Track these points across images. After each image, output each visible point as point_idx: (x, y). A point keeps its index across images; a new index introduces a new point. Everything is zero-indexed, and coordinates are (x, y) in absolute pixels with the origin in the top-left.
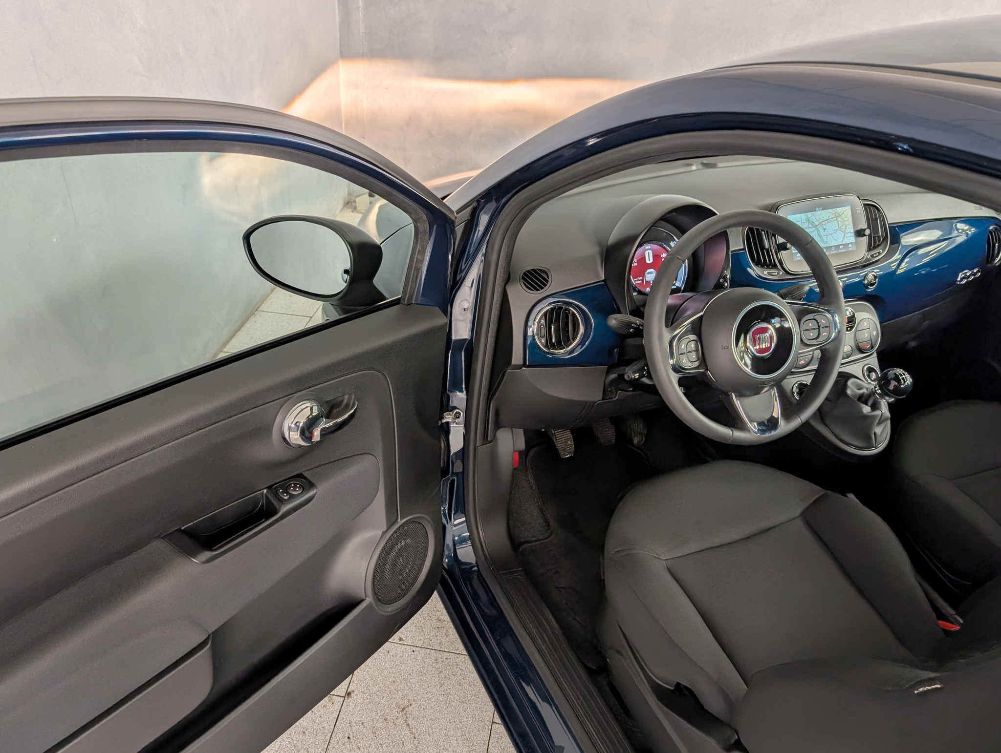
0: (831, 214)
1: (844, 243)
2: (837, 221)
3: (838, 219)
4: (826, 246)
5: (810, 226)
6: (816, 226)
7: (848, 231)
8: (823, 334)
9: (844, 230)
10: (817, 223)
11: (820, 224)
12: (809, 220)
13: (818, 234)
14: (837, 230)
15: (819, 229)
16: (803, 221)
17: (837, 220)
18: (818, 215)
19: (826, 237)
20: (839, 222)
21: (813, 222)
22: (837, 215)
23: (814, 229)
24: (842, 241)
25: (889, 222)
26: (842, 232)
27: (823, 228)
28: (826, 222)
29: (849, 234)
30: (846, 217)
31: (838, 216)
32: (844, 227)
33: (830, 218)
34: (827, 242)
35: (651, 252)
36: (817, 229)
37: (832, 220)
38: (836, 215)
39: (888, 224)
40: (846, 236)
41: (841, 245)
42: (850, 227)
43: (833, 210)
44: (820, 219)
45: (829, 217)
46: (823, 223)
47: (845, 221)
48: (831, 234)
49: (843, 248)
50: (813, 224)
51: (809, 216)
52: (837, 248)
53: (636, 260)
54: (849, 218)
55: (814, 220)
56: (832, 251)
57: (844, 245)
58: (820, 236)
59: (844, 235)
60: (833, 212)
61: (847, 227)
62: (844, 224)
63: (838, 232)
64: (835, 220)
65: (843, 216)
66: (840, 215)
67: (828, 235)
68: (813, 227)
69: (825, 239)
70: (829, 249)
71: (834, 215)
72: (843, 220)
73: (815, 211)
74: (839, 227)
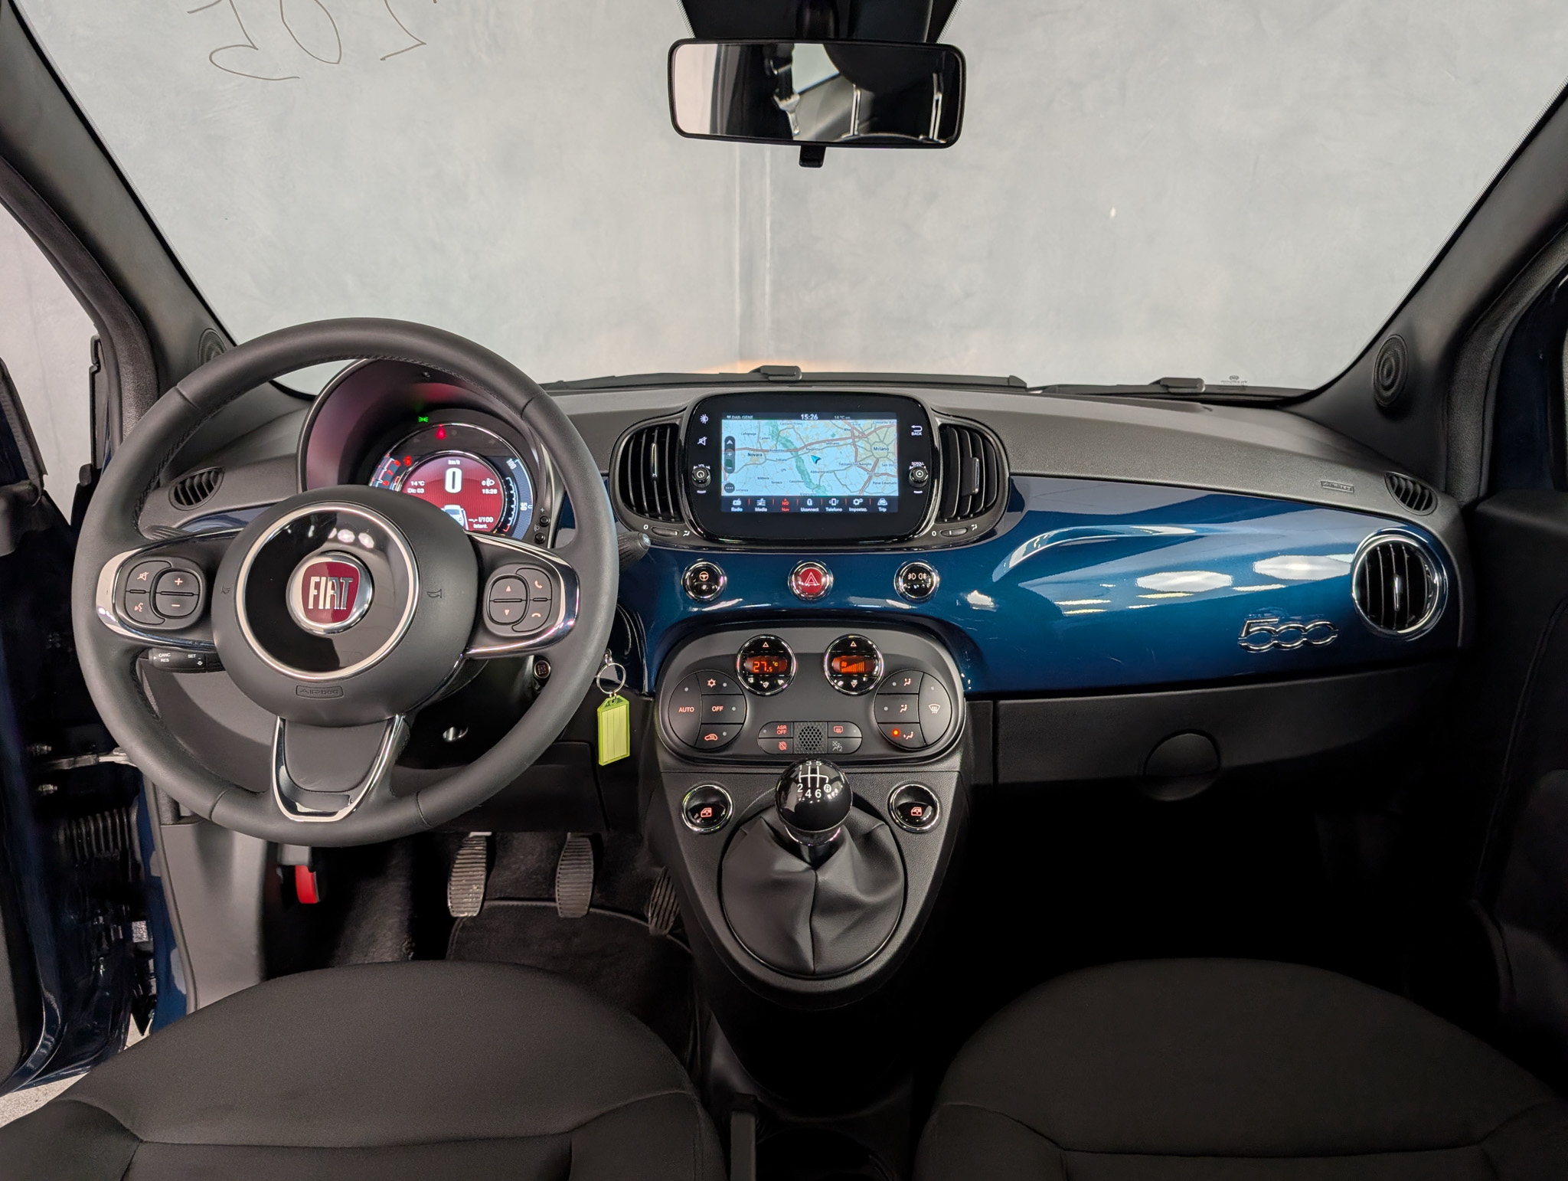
0: (842, 431)
1: (865, 494)
2: (855, 446)
3: (857, 443)
4: (815, 493)
5: (780, 447)
6: (796, 450)
7: (880, 469)
8: (533, 615)
9: (870, 467)
10: (799, 445)
11: (806, 446)
12: (778, 435)
13: (798, 467)
14: (850, 465)
15: (803, 457)
16: (762, 436)
17: (854, 444)
18: (806, 429)
19: (818, 475)
20: (860, 450)
21: (790, 441)
22: (857, 434)
23: (789, 455)
24: (862, 490)
25: (1011, 471)
26: (865, 470)
27: (814, 457)
28: (824, 445)
29: (885, 477)
30: (882, 442)
31: (858, 437)
32: (871, 461)
33: (837, 437)
34: (819, 486)
35: (459, 473)
36: (798, 458)
37: (841, 443)
38: (853, 433)
39: (1011, 474)
40: (874, 479)
41: (859, 497)
42: (888, 463)
43: (849, 424)
44: (807, 437)
45: (833, 435)
46: (816, 446)
47: (876, 449)
48: (834, 471)
49: (861, 506)
50: (788, 444)
51: (780, 428)
52: (845, 501)
53: (422, 483)
54: (888, 445)
55: (793, 438)
56: (830, 506)
57: (866, 498)
58: (801, 471)
59: (870, 478)
60: (847, 427)
61: (880, 463)
62: (873, 455)
63: (854, 469)
64: (850, 444)
65: (873, 438)
66: (863, 436)
67: (824, 472)
68: (787, 451)
69: (815, 478)
70: (822, 501)
71: (849, 434)
72: (871, 446)
73: (800, 418)
74: (859, 459)
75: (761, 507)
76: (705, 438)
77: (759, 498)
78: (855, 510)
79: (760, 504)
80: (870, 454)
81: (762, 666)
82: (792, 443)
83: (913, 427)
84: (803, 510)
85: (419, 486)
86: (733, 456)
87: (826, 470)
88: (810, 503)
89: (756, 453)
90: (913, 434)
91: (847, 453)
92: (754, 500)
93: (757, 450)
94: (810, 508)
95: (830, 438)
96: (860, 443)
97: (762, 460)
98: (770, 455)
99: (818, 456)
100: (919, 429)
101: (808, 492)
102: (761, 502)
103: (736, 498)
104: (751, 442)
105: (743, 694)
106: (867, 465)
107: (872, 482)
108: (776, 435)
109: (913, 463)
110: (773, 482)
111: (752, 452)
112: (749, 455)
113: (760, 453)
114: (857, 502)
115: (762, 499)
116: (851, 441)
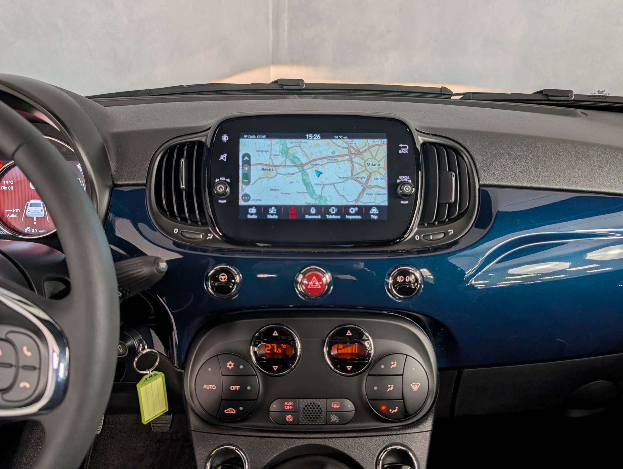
0: (340, 149)
1: (360, 204)
2: (352, 162)
3: (353, 160)
4: (317, 203)
5: (289, 163)
6: (302, 165)
7: (373, 182)
9: (364, 180)
10: (304, 160)
11: (310, 162)
12: (287, 153)
13: (304, 181)
14: (347, 179)
15: (308, 171)
16: (273, 153)
17: (351, 160)
18: (310, 147)
19: (320, 187)
20: (356, 166)
21: (297, 158)
23: (296, 169)
24: (357, 200)
25: (482, 182)
26: (360, 183)
27: (317, 171)
28: (325, 161)
29: (376, 188)
30: (374, 158)
31: (354, 154)
32: (365, 175)
33: (336, 154)
34: (321, 197)
36: (304, 172)
37: (340, 159)
39: (480, 185)
40: (368, 191)
41: (354, 206)
42: (379, 176)
43: (347, 143)
44: (312, 154)
45: (333, 153)
46: (319, 162)
47: (369, 164)
48: (333, 184)
49: (356, 214)
50: (296, 160)
51: (289, 146)
52: (343, 210)
53: (11, 182)
54: (379, 161)
55: (300, 155)
56: (330, 214)
57: (360, 207)
58: (307, 184)
59: (364, 190)
60: (345, 145)
61: (373, 177)
62: (367, 170)
63: (351, 182)
64: (347, 160)
65: (367, 155)
66: (359, 153)
67: (325, 185)
68: (296, 166)
69: (318, 190)
70: (323, 210)
71: (346, 152)
72: (365, 162)
73: (305, 138)
74: (354, 173)
75: (272, 214)
76: (225, 155)
77: (271, 206)
78: (351, 217)
79: (272, 212)
80: (364, 169)
81: (273, 348)
82: (299, 159)
83: (401, 145)
84: (307, 217)
85: (9, 185)
86: (249, 170)
87: (327, 182)
88: (313, 211)
89: (268, 168)
90: (400, 152)
91: (345, 168)
92: (266, 208)
93: (269, 165)
94: (313, 215)
95: (331, 155)
96: (356, 160)
97: (273, 174)
98: (281, 170)
99: (320, 170)
100: (406, 147)
101: (312, 201)
102: (272, 210)
103: (251, 206)
104: (265, 158)
105: (256, 375)
106: (362, 178)
107: (365, 193)
108: (285, 152)
109: (400, 177)
110: (283, 193)
111: (265, 167)
112: (263, 169)
113: (271, 168)
114: (353, 210)
115: (273, 208)
116: (348, 157)
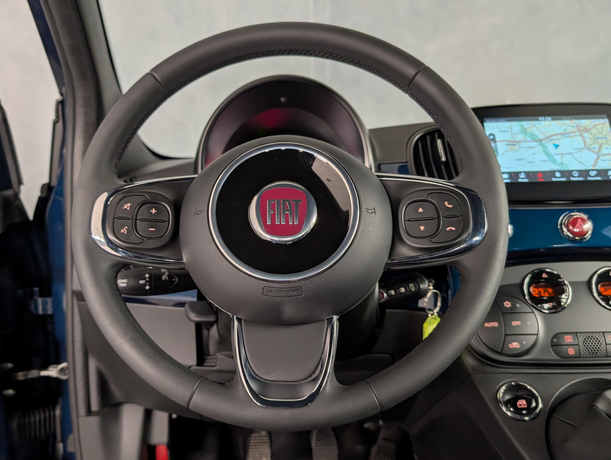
0: (570, 127)
1: (597, 168)
2: (583, 137)
3: (583, 135)
4: (560, 168)
5: (528, 139)
6: (540, 141)
9: (596, 150)
10: (541, 137)
11: (547, 138)
12: (526, 131)
13: (544, 152)
14: (582, 149)
15: (547, 145)
16: (514, 132)
17: (581, 135)
18: (544, 127)
19: (560, 156)
20: (587, 140)
21: (534, 135)
22: (581, 129)
23: (535, 144)
24: (594, 165)
26: (594, 152)
27: (554, 145)
28: (560, 137)
30: (601, 133)
31: (583, 131)
32: (596, 146)
33: (568, 131)
36: (543, 145)
37: (572, 135)
38: (579, 129)
40: (601, 158)
41: (593, 170)
43: (575, 123)
44: (546, 132)
45: (565, 130)
46: (555, 137)
47: (598, 138)
48: (570, 154)
49: (596, 176)
50: (534, 137)
51: (526, 126)
52: (584, 173)
54: (606, 135)
55: (536, 132)
56: (573, 176)
57: (598, 171)
58: (548, 154)
59: (598, 158)
60: (573, 124)
61: (603, 147)
62: (596, 142)
63: (585, 152)
64: (578, 135)
65: (594, 131)
66: (586, 130)
67: (564, 154)
68: (535, 141)
69: (558, 158)
70: (567, 173)
71: (576, 129)
72: (594, 136)
73: (538, 120)
74: (587, 145)
75: (523, 178)
77: (520, 173)
78: (592, 179)
79: (521, 176)
80: (594, 141)
81: (540, 292)
82: (536, 136)
84: (554, 179)
86: (496, 146)
87: (565, 152)
88: (558, 174)
89: (512, 143)
91: (578, 141)
92: (517, 174)
93: (512, 141)
94: (558, 178)
95: (563, 132)
96: (586, 135)
97: (517, 147)
98: (522, 144)
99: (557, 143)
101: (554, 167)
102: (522, 175)
103: (504, 173)
104: (508, 136)
105: (533, 312)
106: (594, 148)
107: (600, 160)
108: (524, 131)
110: (528, 162)
111: (508, 143)
112: (507, 145)
113: (514, 143)
114: (593, 173)
115: (522, 174)
116: (578, 133)
